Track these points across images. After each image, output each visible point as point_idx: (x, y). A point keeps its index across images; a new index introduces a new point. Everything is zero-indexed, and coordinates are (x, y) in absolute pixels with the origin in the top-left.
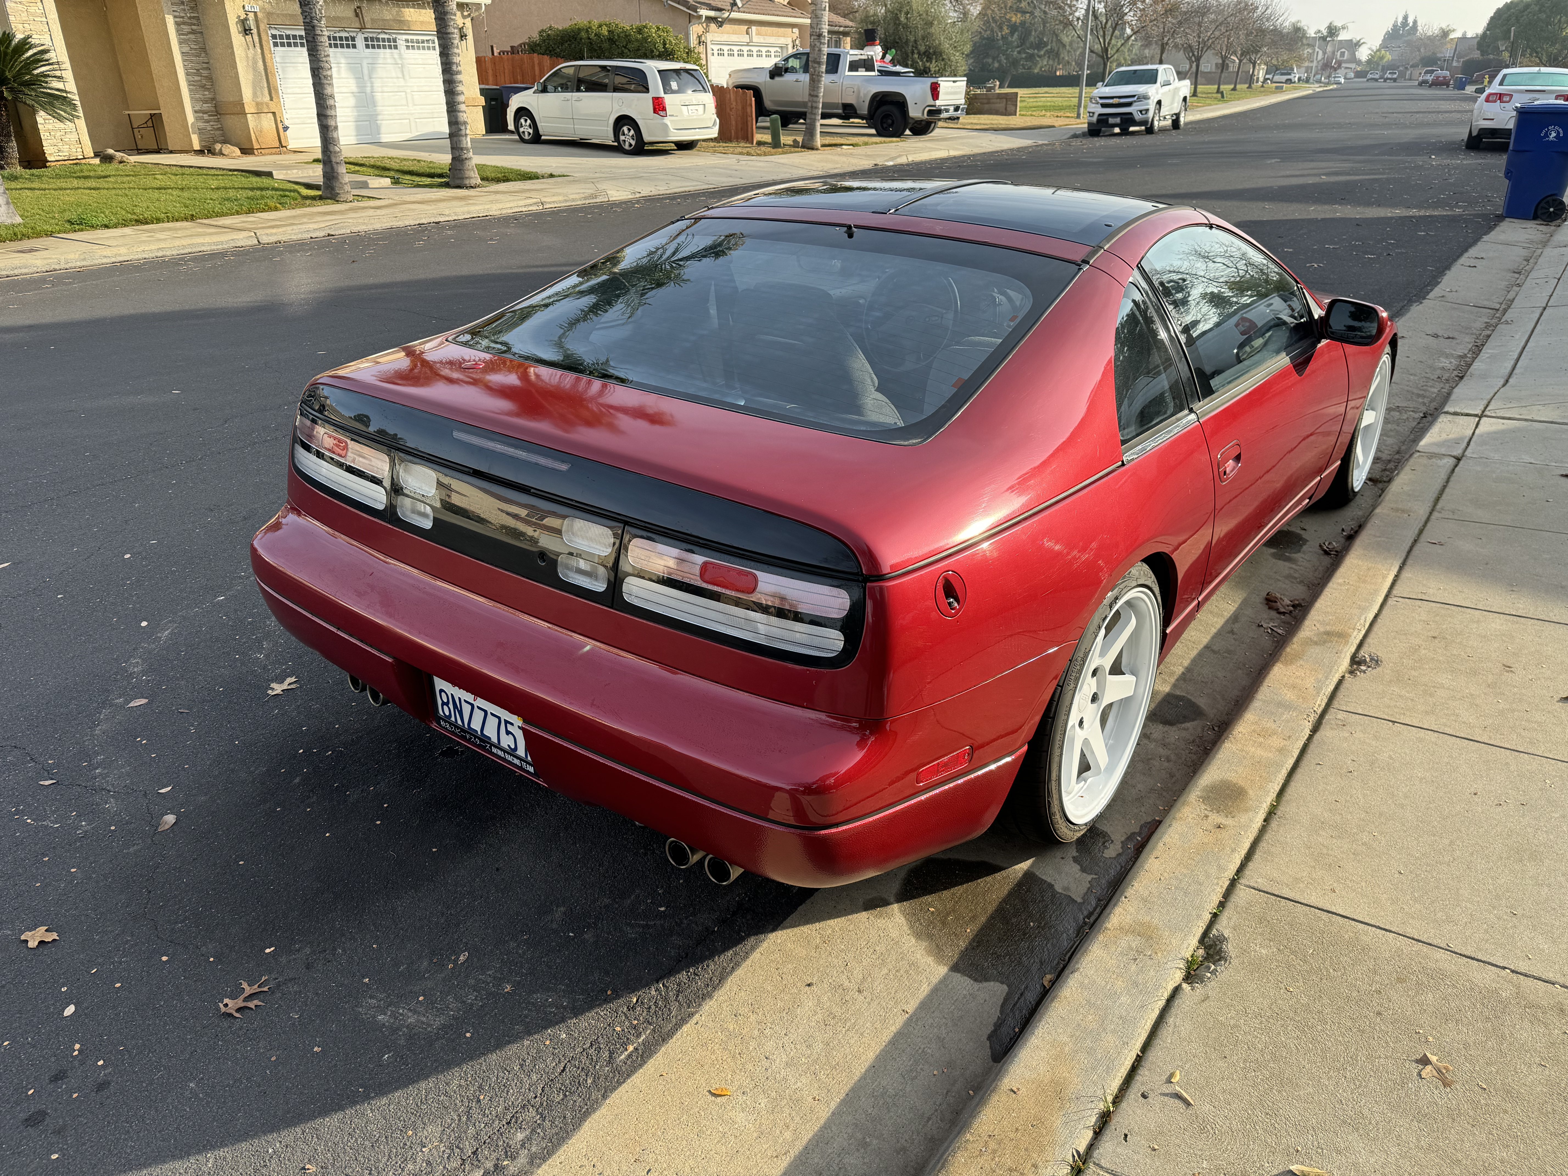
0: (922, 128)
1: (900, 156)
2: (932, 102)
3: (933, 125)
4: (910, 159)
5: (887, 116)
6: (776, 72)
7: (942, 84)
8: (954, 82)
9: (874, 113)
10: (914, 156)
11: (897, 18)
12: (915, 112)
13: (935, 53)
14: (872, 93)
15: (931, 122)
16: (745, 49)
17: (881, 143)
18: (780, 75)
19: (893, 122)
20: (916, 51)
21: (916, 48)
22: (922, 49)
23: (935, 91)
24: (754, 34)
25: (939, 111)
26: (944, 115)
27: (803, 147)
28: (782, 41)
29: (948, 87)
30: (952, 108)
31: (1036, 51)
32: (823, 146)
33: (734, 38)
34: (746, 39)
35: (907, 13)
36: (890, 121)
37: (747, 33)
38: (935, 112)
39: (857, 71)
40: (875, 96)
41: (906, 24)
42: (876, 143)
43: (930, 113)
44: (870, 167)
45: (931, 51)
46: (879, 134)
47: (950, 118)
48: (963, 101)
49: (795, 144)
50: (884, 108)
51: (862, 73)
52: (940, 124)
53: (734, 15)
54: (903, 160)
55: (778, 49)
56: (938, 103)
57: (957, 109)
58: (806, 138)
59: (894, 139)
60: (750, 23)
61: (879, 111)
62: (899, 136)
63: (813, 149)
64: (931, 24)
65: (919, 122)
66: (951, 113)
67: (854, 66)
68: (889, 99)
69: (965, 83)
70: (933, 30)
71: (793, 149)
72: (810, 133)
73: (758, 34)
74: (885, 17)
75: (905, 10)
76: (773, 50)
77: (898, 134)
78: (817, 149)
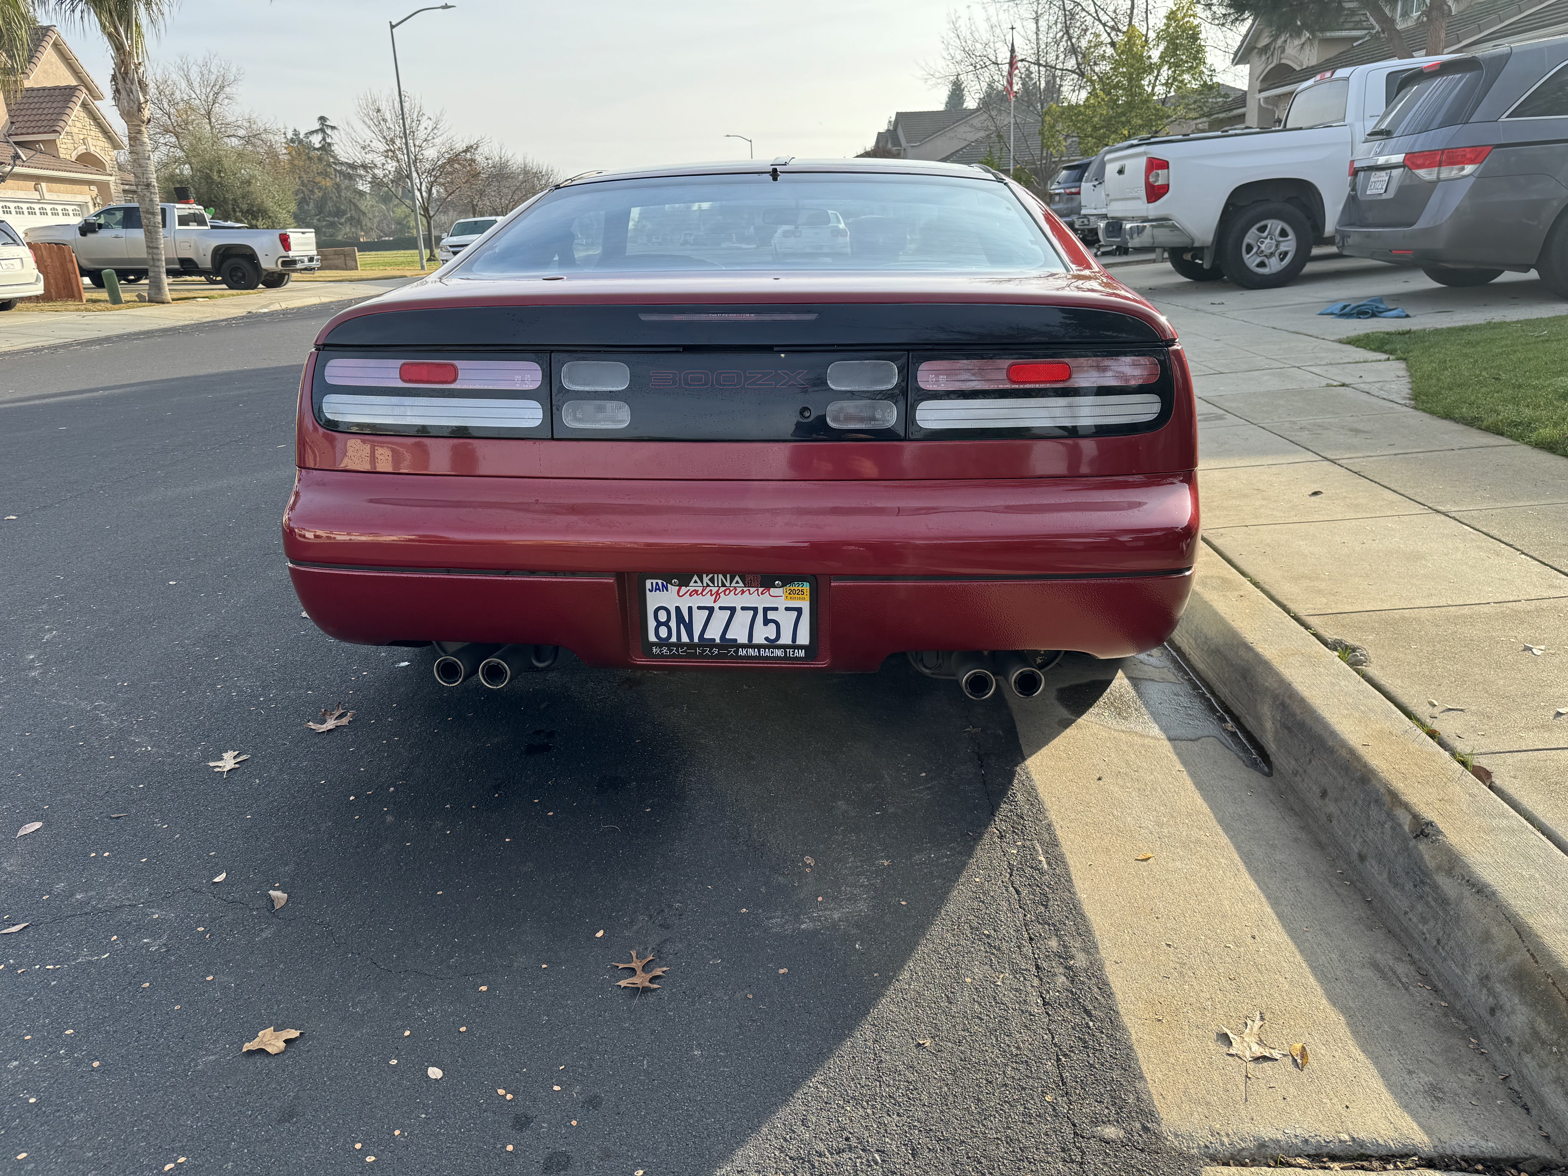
0: (275, 280)
1: (272, 303)
2: (284, 253)
3: (287, 277)
4: (284, 306)
5: (235, 269)
6: (87, 229)
7: (291, 235)
8: (303, 233)
9: (220, 267)
10: (287, 303)
11: (208, 177)
12: (268, 263)
13: (259, 211)
14: (213, 248)
15: (284, 275)
16: (37, 207)
17: (238, 295)
18: (94, 231)
19: (244, 275)
20: (237, 210)
21: (238, 207)
22: (245, 207)
23: (285, 241)
24: (45, 190)
25: (294, 262)
26: (299, 266)
27: (150, 301)
28: (80, 199)
29: (298, 239)
30: (306, 259)
31: (336, 219)
32: (173, 300)
33: (21, 194)
34: (36, 196)
35: (219, 172)
36: (240, 274)
37: (36, 190)
38: (289, 263)
39: (188, 225)
40: (217, 250)
41: (220, 183)
42: (233, 295)
43: (284, 263)
44: (244, 314)
45: (255, 209)
46: (231, 288)
47: (306, 269)
48: (315, 252)
49: (141, 299)
50: (229, 262)
51: (193, 227)
52: (294, 276)
53: (17, 169)
54: (276, 307)
55: (75, 207)
56: (291, 254)
57: (311, 259)
58: (152, 292)
59: (251, 291)
60: (38, 179)
61: (225, 265)
62: (253, 289)
63: (163, 303)
64: (249, 183)
65: (271, 274)
66: (307, 264)
67: (184, 220)
68: (234, 252)
69: (313, 235)
70: (251, 189)
71: (140, 304)
72: (156, 286)
73: (49, 191)
74: (193, 177)
75: (215, 169)
76: (70, 208)
77: (252, 286)
78: (168, 303)
